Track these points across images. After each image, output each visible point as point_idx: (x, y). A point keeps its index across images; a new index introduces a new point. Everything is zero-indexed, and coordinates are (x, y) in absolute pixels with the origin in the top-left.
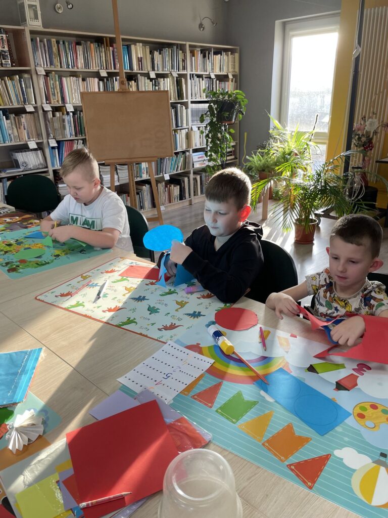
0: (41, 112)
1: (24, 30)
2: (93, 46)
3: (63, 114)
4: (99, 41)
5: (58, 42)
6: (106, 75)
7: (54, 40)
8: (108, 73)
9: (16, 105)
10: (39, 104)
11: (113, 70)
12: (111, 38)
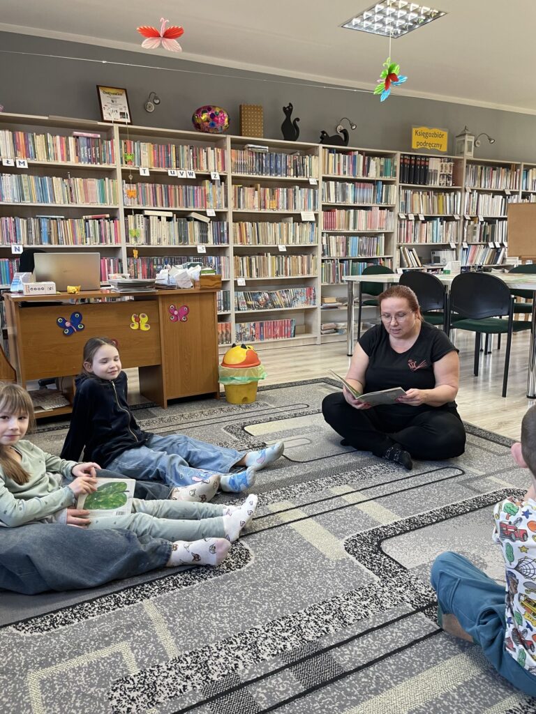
0: (462, 220)
1: (463, 160)
2: (504, 170)
3: (475, 223)
4: (507, 166)
5: (482, 168)
6: (510, 194)
7: (479, 167)
8: (511, 192)
9: (448, 215)
10: (462, 214)
11: (514, 190)
12: (516, 165)
